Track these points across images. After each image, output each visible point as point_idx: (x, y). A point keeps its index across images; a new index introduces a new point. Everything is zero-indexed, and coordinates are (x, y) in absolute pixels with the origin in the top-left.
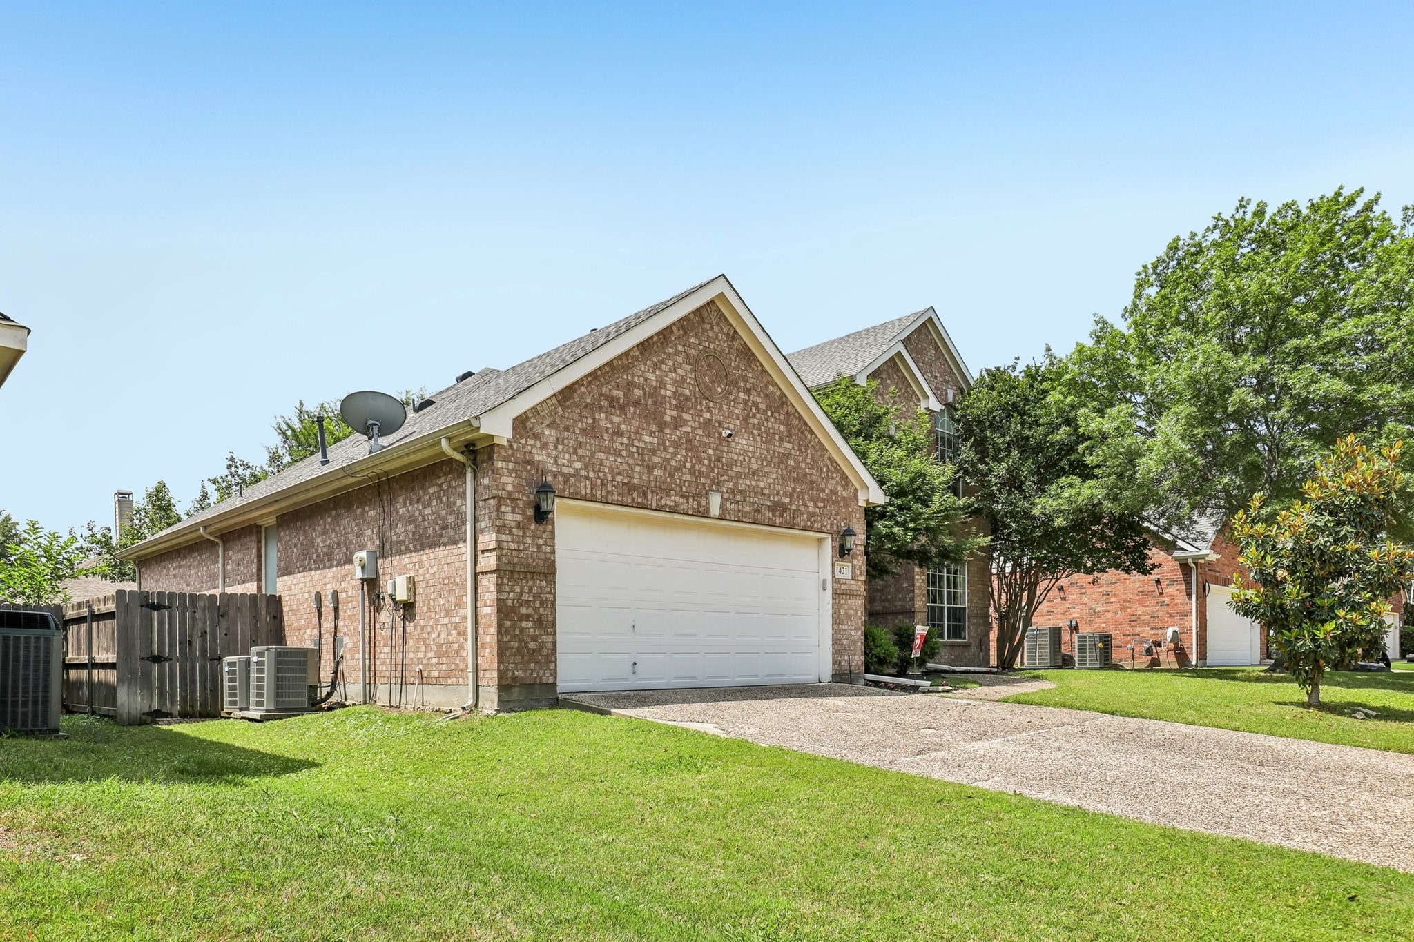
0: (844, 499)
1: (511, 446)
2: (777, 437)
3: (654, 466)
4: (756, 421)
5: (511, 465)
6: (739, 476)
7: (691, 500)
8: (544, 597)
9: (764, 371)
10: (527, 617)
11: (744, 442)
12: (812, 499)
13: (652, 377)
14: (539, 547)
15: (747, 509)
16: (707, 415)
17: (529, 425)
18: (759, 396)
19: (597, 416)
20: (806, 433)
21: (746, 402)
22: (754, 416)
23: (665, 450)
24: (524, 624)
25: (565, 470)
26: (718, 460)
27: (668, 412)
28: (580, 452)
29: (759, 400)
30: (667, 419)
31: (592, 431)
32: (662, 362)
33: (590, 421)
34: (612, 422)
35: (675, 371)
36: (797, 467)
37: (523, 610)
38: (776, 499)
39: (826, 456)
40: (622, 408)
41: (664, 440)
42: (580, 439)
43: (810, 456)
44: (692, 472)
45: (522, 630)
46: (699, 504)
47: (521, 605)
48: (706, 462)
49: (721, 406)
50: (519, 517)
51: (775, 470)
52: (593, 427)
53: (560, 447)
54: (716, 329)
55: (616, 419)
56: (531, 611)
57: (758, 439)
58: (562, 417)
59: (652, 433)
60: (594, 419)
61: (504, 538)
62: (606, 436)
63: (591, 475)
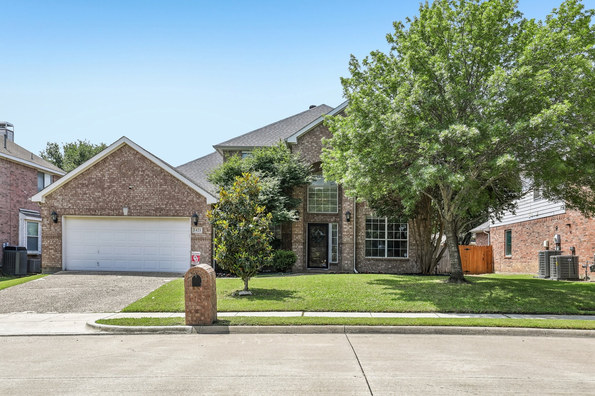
0: (198, 203)
1: (47, 203)
2: (159, 185)
3: (100, 202)
4: (147, 181)
5: (46, 208)
6: (139, 200)
7: (115, 211)
8: (57, 243)
9: (152, 162)
10: (52, 249)
11: (141, 189)
12: (178, 205)
13: (99, 174)
14: (56, 230)
15: (142, 211)
16: (124, 182)
17: (53, 196)
18: (149, 171)
19: (77, 190)
20: (175, 181)
21: (142, 175)
22: (147, 179)
23: (104, 196)
24: (51, 251)
25: (65, 207)
26: (129, 196)
27: (106, 184)
28: (71, 201)
29: (149, 173)
30: (106, 186)
31: (76, 194)
32: (103, 169)
33: (74, 192)
34: (83, 191)
35: (109, 171)
36: (170, 193)
37: (50, 247)
38: (158, 207)
39: (187, 188)
40: (87, 186)
41: (104, 193)
42: (71, 198)
43: (177, 189)
44: (116, 202)
45: (50, 253)
46: (119, 212)
47: (50, 246)
48: (123, 198)
49: (130, 178)
50: (49, 222)
51: (157, 197)
52: (75, 193)
53: (64, 201)
54: (128, 153)
55: (84, 190)
56: (53, 247)
57: (149, 187)
58: (64, 192)
59: (99, 192)
60: (76, 191)
61: (44, 228)
62: (80, 195)
63: (75, 207)
